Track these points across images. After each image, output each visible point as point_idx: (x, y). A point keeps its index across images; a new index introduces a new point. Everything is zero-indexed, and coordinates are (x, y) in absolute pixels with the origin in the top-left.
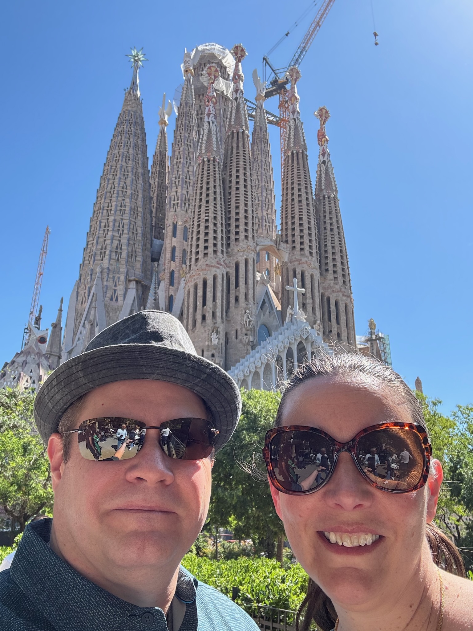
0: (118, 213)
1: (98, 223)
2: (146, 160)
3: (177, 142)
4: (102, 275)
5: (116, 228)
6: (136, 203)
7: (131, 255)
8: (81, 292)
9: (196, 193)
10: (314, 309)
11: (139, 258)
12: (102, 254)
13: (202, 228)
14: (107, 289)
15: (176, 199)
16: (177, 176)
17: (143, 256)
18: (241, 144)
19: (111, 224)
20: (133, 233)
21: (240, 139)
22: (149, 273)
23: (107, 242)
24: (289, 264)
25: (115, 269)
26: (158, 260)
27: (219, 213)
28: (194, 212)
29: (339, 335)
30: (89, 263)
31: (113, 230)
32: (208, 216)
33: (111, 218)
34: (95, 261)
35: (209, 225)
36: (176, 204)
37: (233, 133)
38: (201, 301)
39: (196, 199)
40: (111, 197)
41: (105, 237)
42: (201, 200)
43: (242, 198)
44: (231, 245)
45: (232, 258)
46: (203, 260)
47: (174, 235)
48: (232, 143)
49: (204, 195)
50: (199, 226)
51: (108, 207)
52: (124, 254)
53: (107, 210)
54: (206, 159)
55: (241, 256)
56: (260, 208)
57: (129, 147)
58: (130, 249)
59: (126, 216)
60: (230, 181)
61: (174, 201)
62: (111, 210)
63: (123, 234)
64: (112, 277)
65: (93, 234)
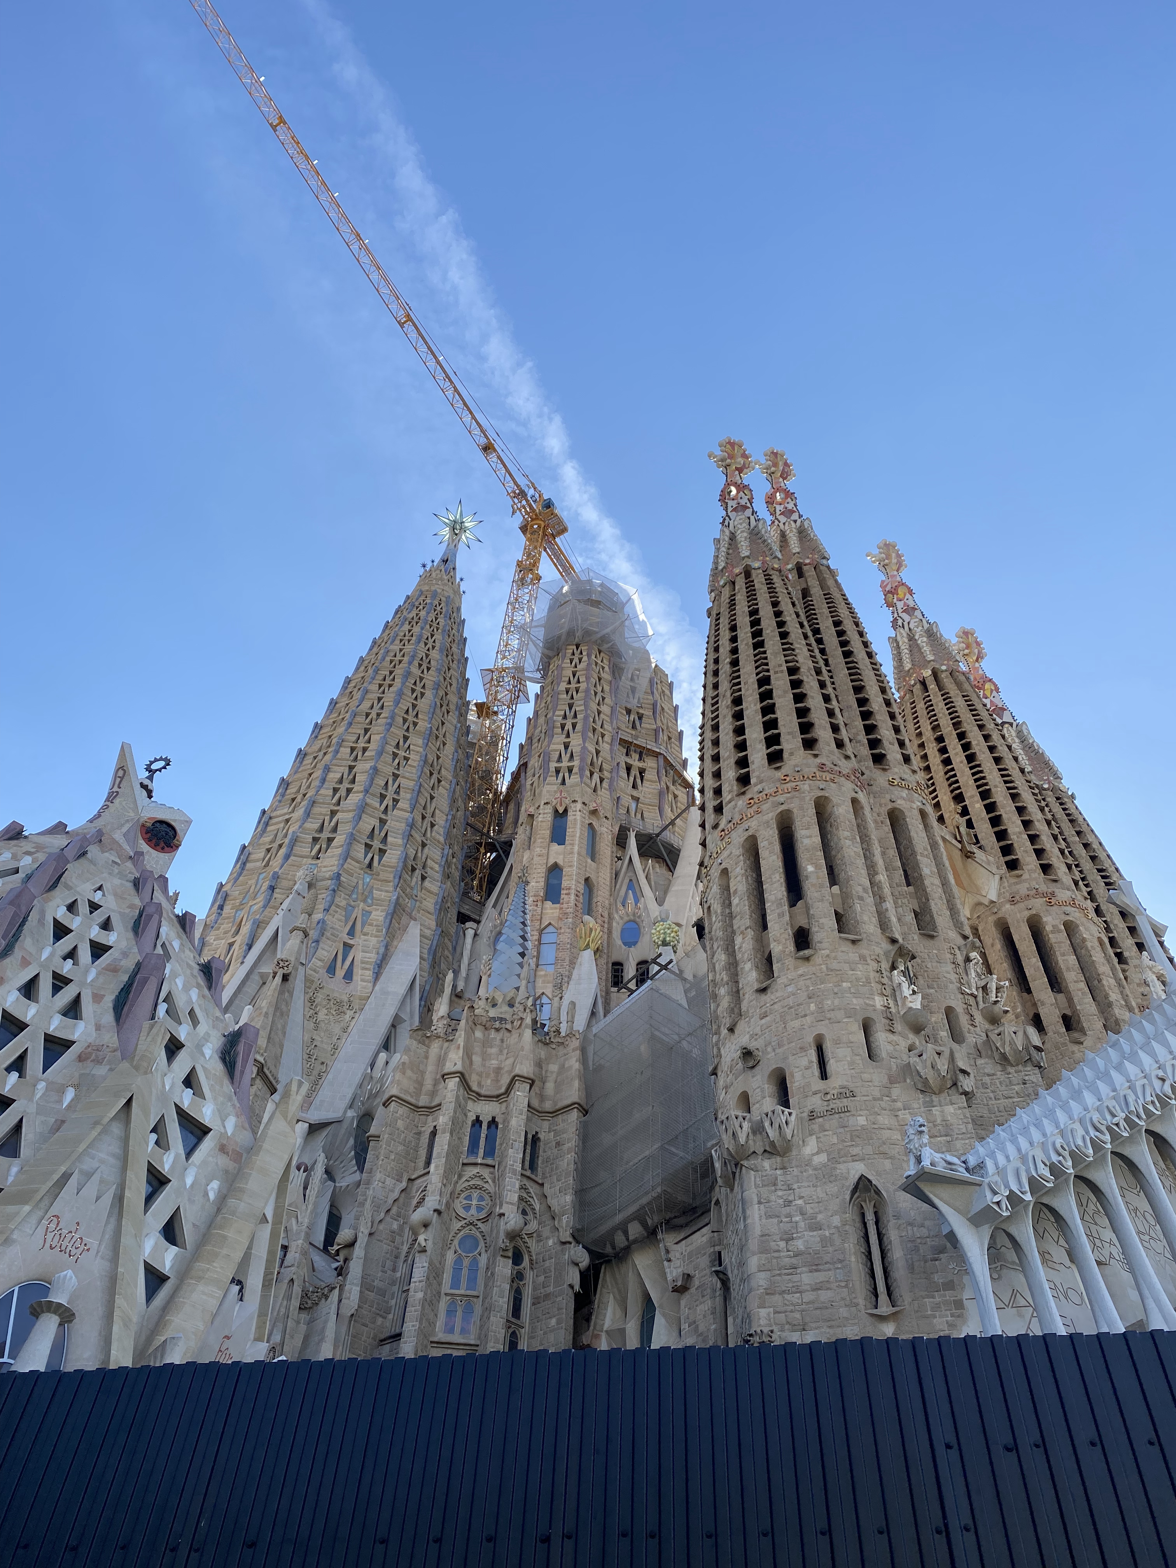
0: (387, 759)
1: (318, 774)
4: (310, 892)
5: (377, 790)
6: (438, 758)
7: (413, 866)
11: (433, 887)
12: (320, 843)
17: (441, 889)
19: (361, 779)
20: (423, 818)
23: (339, 816)
25: (356, 887)
30: (267, 864)
31: (366, 791)
33: (363, 767)
34: (292, 858)
40: (370, 724)
41: (338, 803)
47: (558, 837)
51: (357, 742)
52: (393, 856)
53: (353, 749)
55: (903, 799)
58: (412, 852)
59: (410, 772)
61: (560, 761)
62: (365, 750)
63: (394, 807)
64: (343, 903)
65: (293, 800)
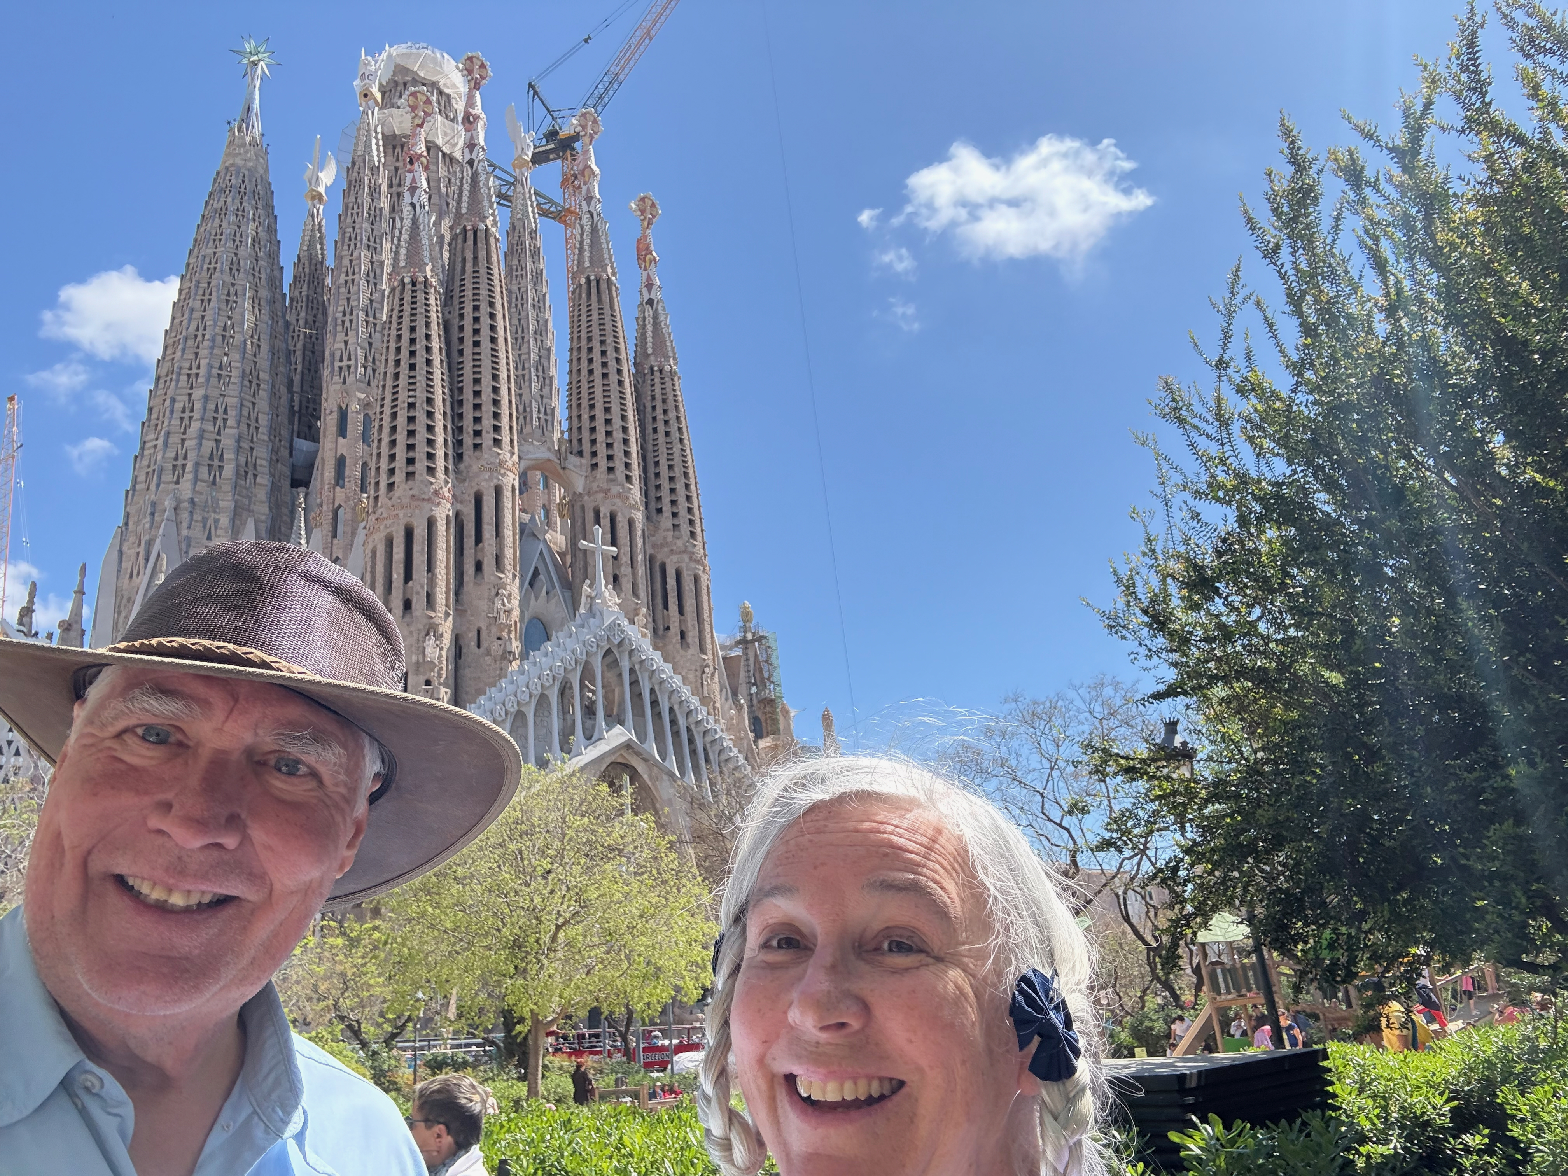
0: (214, 381)
1: (168, 403)
2: (276, 273)
3: (347, 240)
4: (176, 514)
5: (210, 414)
6: (255, 363)
7: (245, 472)
8: (129, 552)
9: (388, 347)
10: (634, 585)
11: (263, 480)
12: (178, 469)
13: (402, 420)
14: (189, 546)
15: (345, 358)
16: (348, 311)
17: (272, 475)
18: (482, 254)
19: (198, 406)
20: (249, 425)
21: (479, 245)
22: (285, 511)
23: (187, 443)
24: (586, 498)
25: (207, 502)
26: (307, 484)
27: (438, 390)
28: (384, 386)
29: (683, 635)
30: (148, 489)
31: (202, 419)
32: (415, 397)
33: (198, 393)
34: (162, 486)
35: (417, 414)
36: (345, 369)
37: (465, 230)
38: (402, 571)
39: (387, 360)
40: (198, 347)
41: (184, 433)
42: (398, 362)
43: (486, 363)
44: (465, 457)
45: (466, 484)
46: (404, 486)
47: (342, 431)
48: (463, 251)
49: (405, 354)
50: (394, 416)
51: (191, 368)
52: (229, 470)
53: (189, 375)
54: (407, 280)
55: (486, 480)
56: (527, 384)
57: (237, 242)
58: (242, 460)
59: (233, 390)
60: (461, 328)
61: (341, 360)
62: (197, 375)
63: (225, 426)
64: (200, 518)
65: (157, 425)
